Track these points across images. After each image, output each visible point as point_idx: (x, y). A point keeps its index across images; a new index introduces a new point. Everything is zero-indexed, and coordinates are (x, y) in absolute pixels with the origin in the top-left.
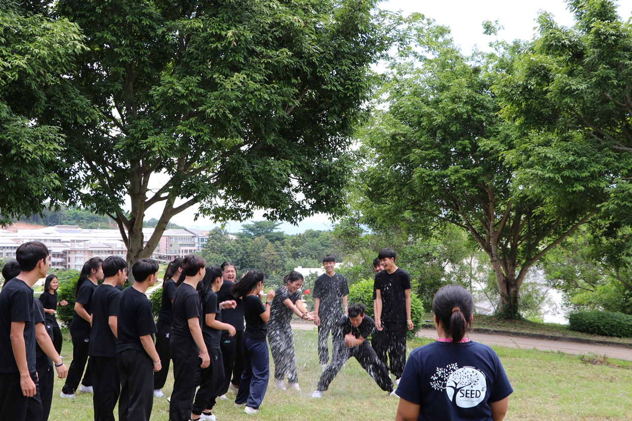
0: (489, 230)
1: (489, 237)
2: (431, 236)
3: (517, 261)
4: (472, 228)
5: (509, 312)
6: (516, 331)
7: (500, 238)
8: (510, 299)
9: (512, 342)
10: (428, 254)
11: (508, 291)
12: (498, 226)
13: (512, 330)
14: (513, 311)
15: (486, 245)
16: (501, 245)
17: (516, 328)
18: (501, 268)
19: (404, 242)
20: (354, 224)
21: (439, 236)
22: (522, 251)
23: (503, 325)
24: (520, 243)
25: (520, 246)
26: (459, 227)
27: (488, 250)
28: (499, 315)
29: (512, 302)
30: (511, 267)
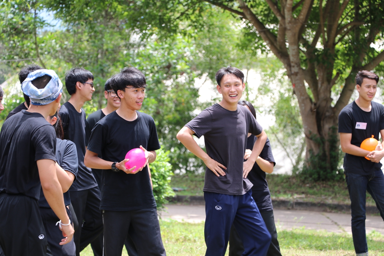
0: (283, 17)
1: (284, 30)
2: (175, 31)
3: (335, 72)
4: (251, 14)
5: (321, 167)
6: (336, 202)
7: (302, 30)
8: (323, 143)
11: (320, 128)
12: (299, 8)
13: (330, 201)
14: (328, 165)
15: (277, 45)
16: (306, 44)
17: (335, 197)
18: (306, 84)
19: (123, 43)
20: (26, 11)
21: (189, 30)
22: (344, 55)
23: (311, 191)
24: (340, 40)
25: (340, 43)
26: (228, 12)
27: (282, 54)
28: (304, 172)
29: (327, 148)
30: (325, 84)
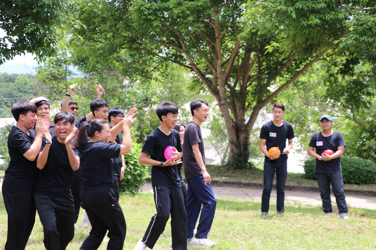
0: (216, 70)
1: (216, 78)
2: (151, 78)
3: (247, 104)
4: (197, 68)
5: (239, 161)
6: (247, 182)
7: (227, 79)
8: (240, 146)
9: (243, 194)
10: (147, 99)
11: (238, 137)
12: (225, 65)
13: (244, 181)
14: (243, 159)
15: (213, 87)
16: (229, 86)
17: (247, 179)
18: (230, 111)
19: (118, 85)
20: (60, 65)
21: (160, 78)
22: (252, 93)
23: (233, 175)
24: (250, 85)
25: (250, 87)
26: (183, 67)
27: (216, 92)
28: (229, 164)
29: (242, 149)
30: (241, 111)
